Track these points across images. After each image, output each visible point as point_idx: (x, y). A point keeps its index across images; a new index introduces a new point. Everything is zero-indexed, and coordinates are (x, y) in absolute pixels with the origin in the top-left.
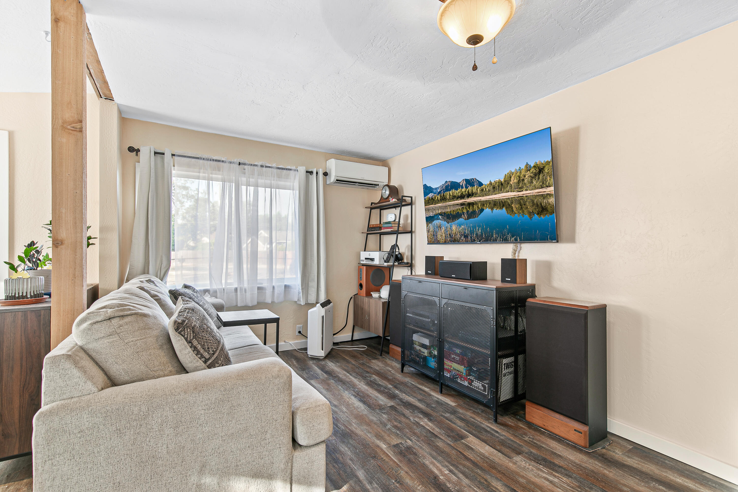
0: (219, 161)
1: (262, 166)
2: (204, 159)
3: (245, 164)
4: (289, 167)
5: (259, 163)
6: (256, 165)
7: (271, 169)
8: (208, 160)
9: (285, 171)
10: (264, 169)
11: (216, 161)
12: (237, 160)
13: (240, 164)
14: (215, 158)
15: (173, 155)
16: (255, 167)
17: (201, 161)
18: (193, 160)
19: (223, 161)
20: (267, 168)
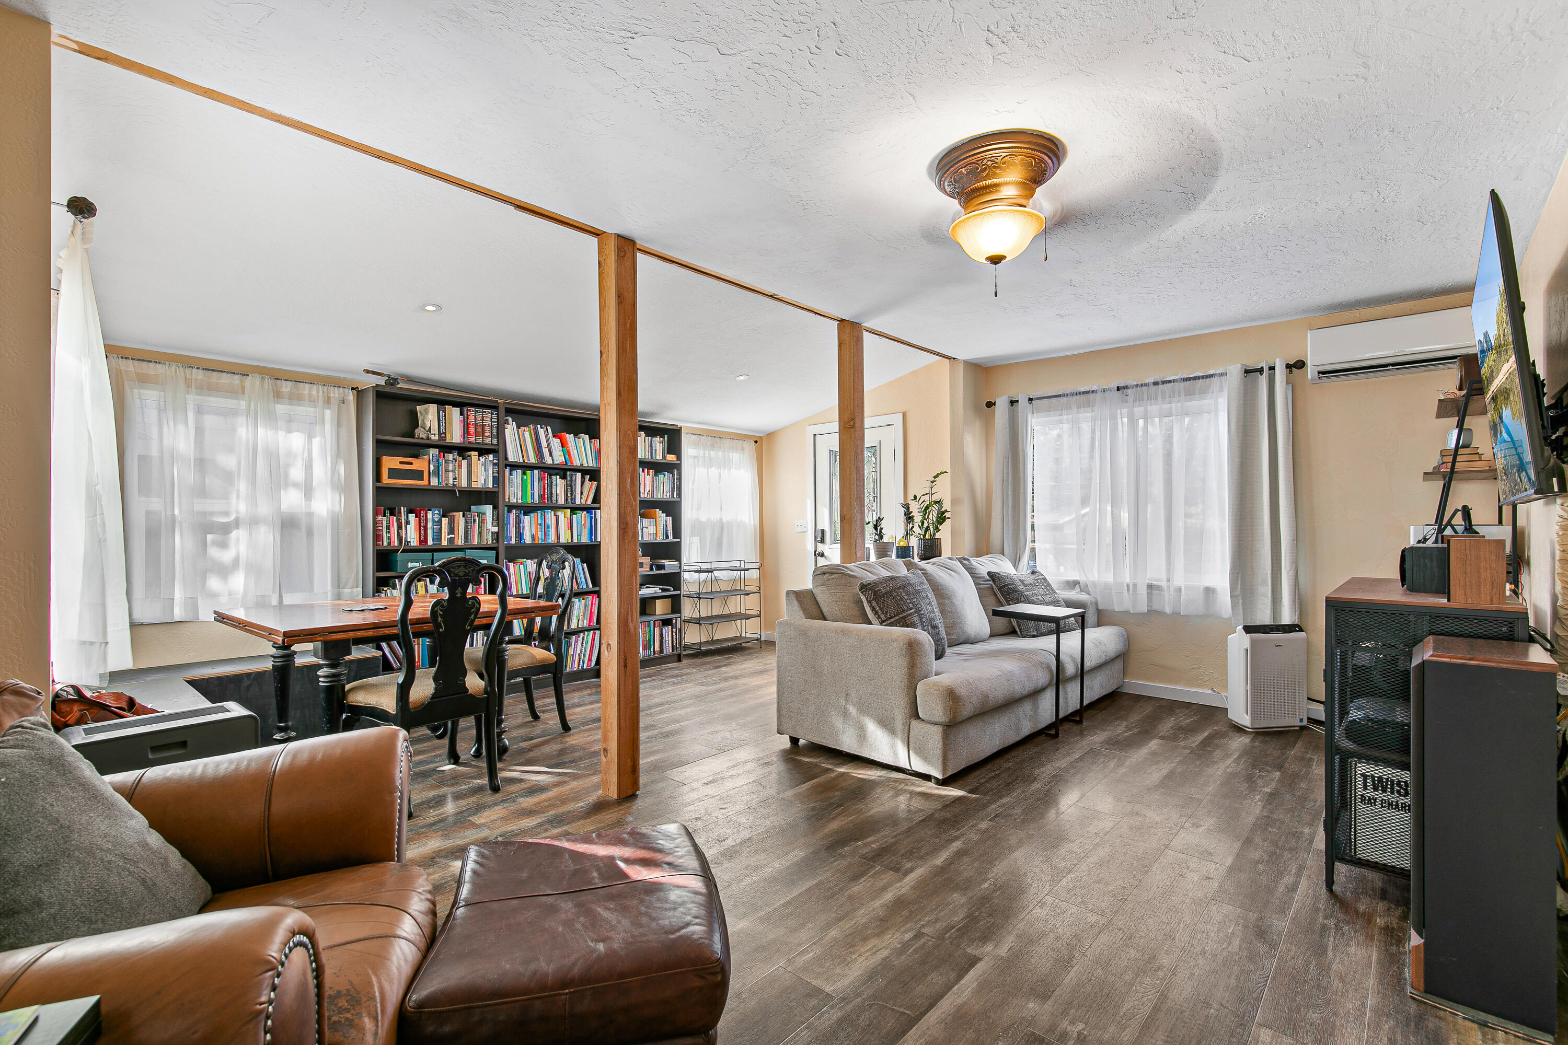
0: (1088, 392)
1: (1156, 383)
2: (1067, 395)
3: (1127, 387)
4: (1211, 372)
5: (1151, 380)
6: (1147, 385)
7: (1172, 384)
8: (1072, 394)
9: (1201, 380)
10: (1161, 386)
11: (1084, 393)
12: (1114, 385)
13: (1118, 389)
14: (1083, 390)
15: (1030, 400)
16: (1144, 388)
17: (1065, 399)
18: (1055, 399)
19: (1093, 392)
20: (1165, 385)
